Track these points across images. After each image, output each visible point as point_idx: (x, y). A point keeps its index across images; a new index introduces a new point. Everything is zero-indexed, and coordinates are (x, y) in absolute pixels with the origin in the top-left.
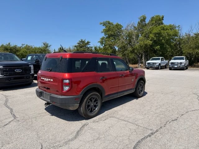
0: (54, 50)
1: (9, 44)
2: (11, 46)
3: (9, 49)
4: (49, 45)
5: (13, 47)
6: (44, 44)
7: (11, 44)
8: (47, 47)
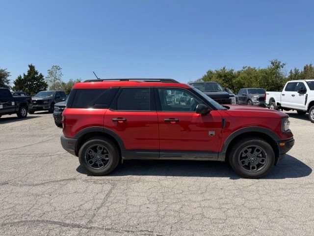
0: (290, 71)
1: (224, 68)
2: (226, 72)
3: (223, 75)
4: (281, 64)
5: (228, 73)
6: (272, 63)
7: (226, 69)
8: (278, 67)
